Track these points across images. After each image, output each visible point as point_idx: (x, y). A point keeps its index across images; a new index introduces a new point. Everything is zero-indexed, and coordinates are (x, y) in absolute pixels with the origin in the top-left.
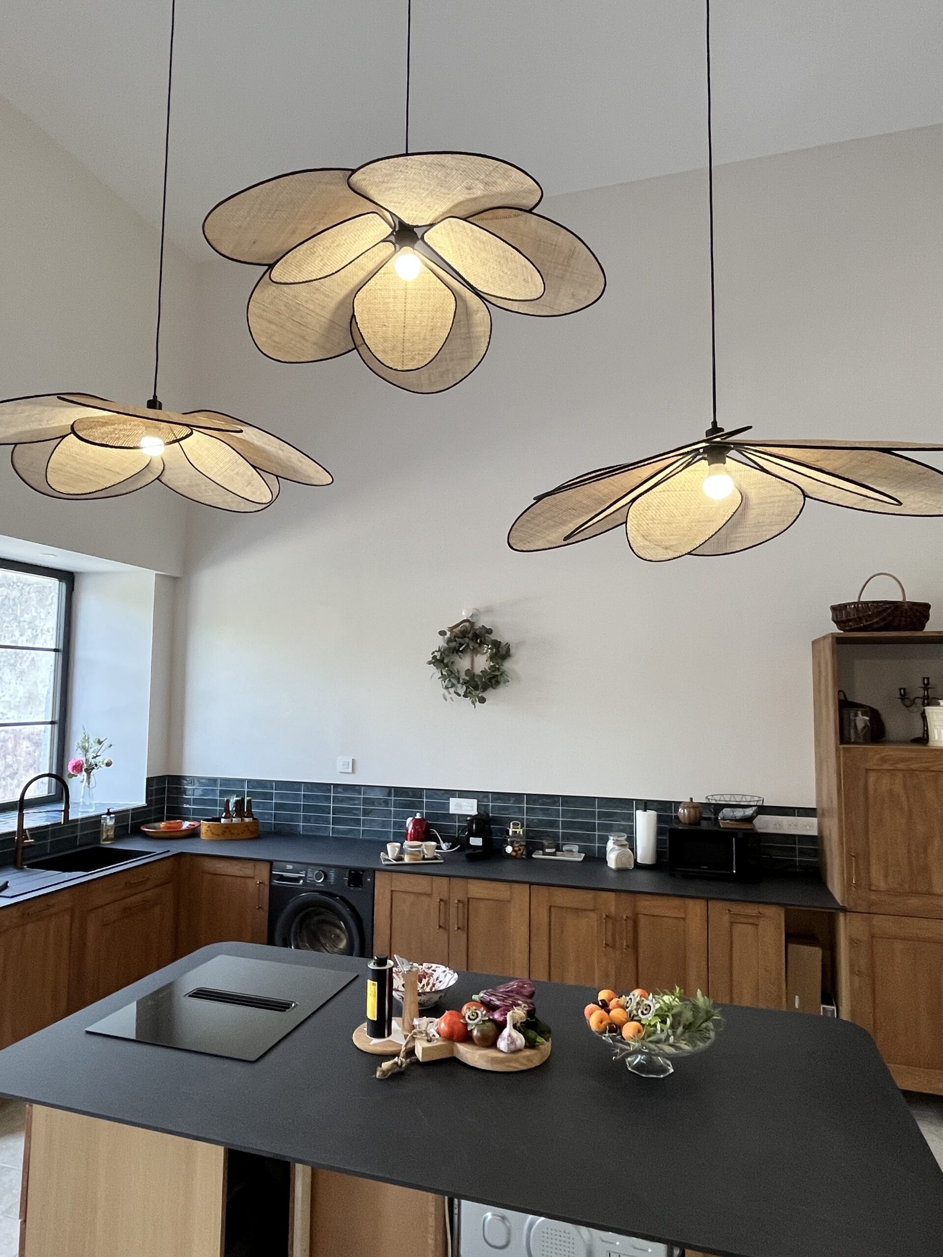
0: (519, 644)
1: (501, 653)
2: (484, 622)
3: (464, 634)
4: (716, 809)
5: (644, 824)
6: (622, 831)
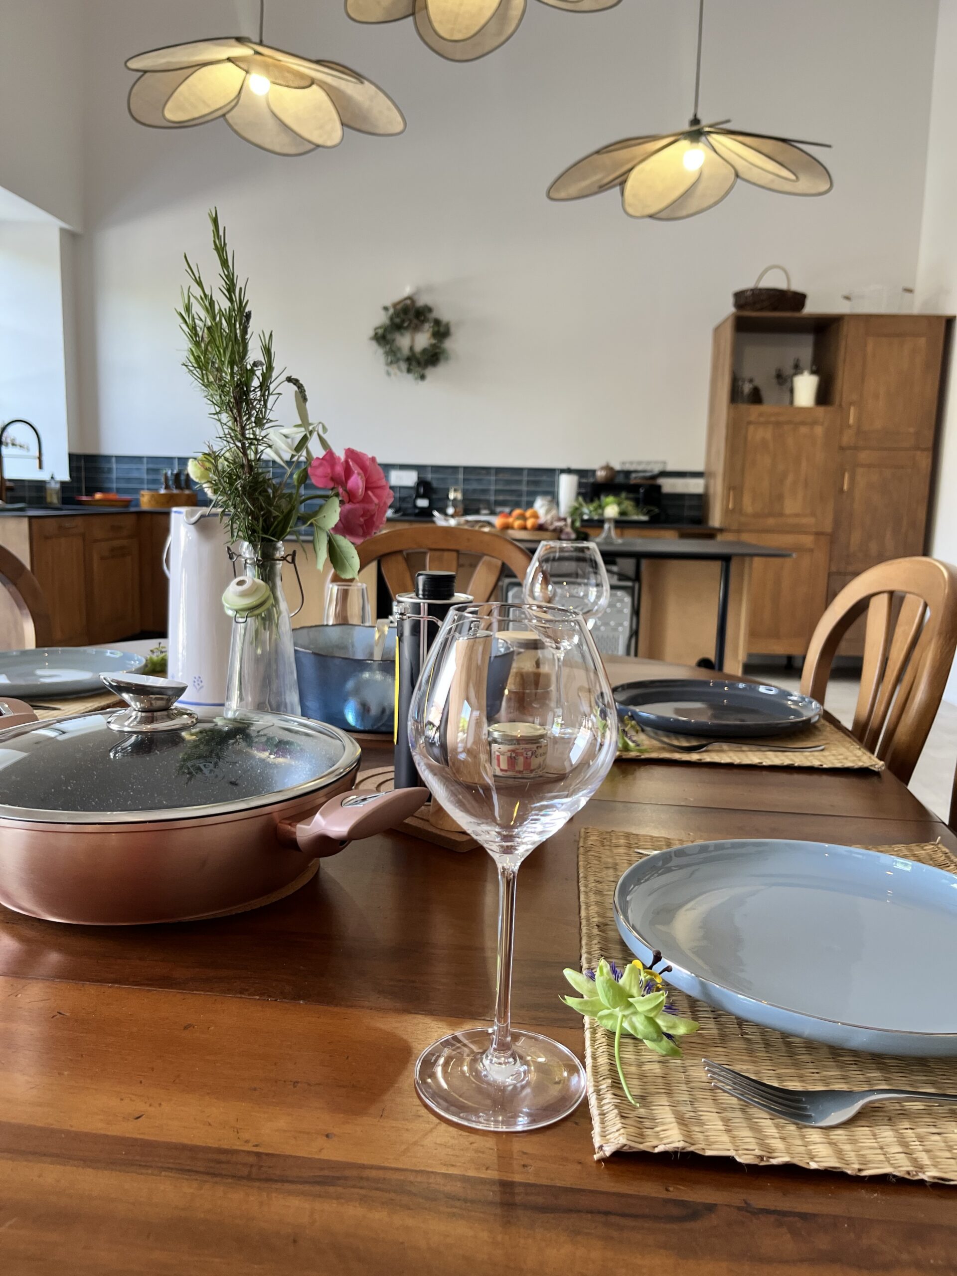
0: (459, 325)
3: (406, 311)
4: (627, 473)
5: (567, 486)
6: (545, 493)
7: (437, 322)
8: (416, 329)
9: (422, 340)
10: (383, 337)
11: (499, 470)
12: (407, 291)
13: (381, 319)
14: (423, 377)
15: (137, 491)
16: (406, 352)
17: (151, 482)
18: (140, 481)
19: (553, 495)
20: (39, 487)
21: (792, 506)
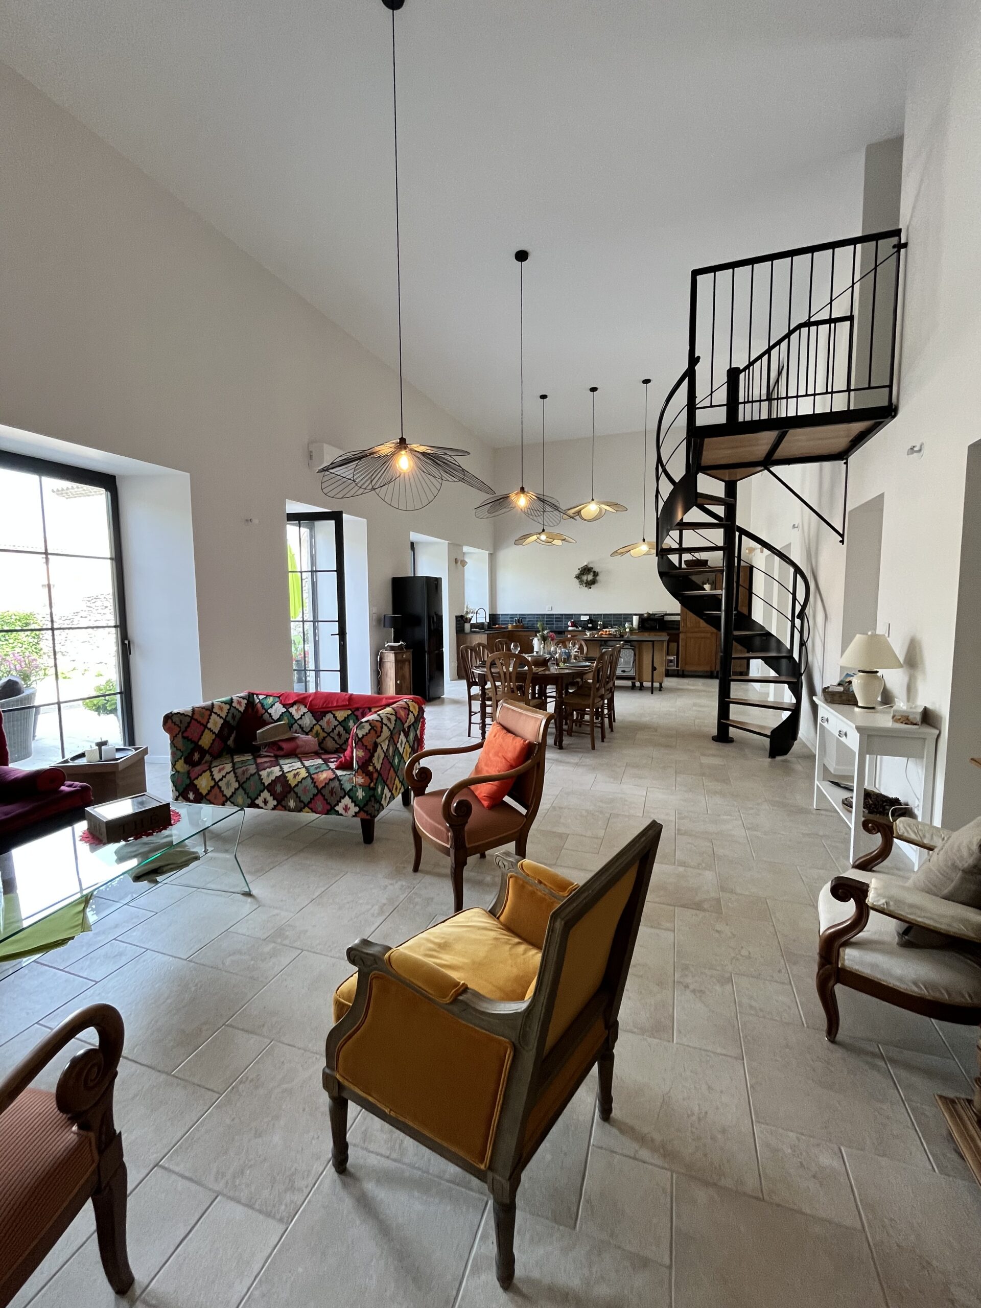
0: (601, 572)
1: (596, 574)
2: (590, 566)
3: (585, 569)
4: (654, 615)
5: (635, 620)
6: (629, 621)
7: (594, 572)
8: (589, 574)
9: (590, 577)
10: (578, 577)
11: (614, 614)
12: (585, 564)
13: (578, 572)
14: (590, 588)
15: (507, 624)
16: (585, 581)
17: (511, 621)
18: (508, 621)
19: (632, 622)
20: (483, 624)
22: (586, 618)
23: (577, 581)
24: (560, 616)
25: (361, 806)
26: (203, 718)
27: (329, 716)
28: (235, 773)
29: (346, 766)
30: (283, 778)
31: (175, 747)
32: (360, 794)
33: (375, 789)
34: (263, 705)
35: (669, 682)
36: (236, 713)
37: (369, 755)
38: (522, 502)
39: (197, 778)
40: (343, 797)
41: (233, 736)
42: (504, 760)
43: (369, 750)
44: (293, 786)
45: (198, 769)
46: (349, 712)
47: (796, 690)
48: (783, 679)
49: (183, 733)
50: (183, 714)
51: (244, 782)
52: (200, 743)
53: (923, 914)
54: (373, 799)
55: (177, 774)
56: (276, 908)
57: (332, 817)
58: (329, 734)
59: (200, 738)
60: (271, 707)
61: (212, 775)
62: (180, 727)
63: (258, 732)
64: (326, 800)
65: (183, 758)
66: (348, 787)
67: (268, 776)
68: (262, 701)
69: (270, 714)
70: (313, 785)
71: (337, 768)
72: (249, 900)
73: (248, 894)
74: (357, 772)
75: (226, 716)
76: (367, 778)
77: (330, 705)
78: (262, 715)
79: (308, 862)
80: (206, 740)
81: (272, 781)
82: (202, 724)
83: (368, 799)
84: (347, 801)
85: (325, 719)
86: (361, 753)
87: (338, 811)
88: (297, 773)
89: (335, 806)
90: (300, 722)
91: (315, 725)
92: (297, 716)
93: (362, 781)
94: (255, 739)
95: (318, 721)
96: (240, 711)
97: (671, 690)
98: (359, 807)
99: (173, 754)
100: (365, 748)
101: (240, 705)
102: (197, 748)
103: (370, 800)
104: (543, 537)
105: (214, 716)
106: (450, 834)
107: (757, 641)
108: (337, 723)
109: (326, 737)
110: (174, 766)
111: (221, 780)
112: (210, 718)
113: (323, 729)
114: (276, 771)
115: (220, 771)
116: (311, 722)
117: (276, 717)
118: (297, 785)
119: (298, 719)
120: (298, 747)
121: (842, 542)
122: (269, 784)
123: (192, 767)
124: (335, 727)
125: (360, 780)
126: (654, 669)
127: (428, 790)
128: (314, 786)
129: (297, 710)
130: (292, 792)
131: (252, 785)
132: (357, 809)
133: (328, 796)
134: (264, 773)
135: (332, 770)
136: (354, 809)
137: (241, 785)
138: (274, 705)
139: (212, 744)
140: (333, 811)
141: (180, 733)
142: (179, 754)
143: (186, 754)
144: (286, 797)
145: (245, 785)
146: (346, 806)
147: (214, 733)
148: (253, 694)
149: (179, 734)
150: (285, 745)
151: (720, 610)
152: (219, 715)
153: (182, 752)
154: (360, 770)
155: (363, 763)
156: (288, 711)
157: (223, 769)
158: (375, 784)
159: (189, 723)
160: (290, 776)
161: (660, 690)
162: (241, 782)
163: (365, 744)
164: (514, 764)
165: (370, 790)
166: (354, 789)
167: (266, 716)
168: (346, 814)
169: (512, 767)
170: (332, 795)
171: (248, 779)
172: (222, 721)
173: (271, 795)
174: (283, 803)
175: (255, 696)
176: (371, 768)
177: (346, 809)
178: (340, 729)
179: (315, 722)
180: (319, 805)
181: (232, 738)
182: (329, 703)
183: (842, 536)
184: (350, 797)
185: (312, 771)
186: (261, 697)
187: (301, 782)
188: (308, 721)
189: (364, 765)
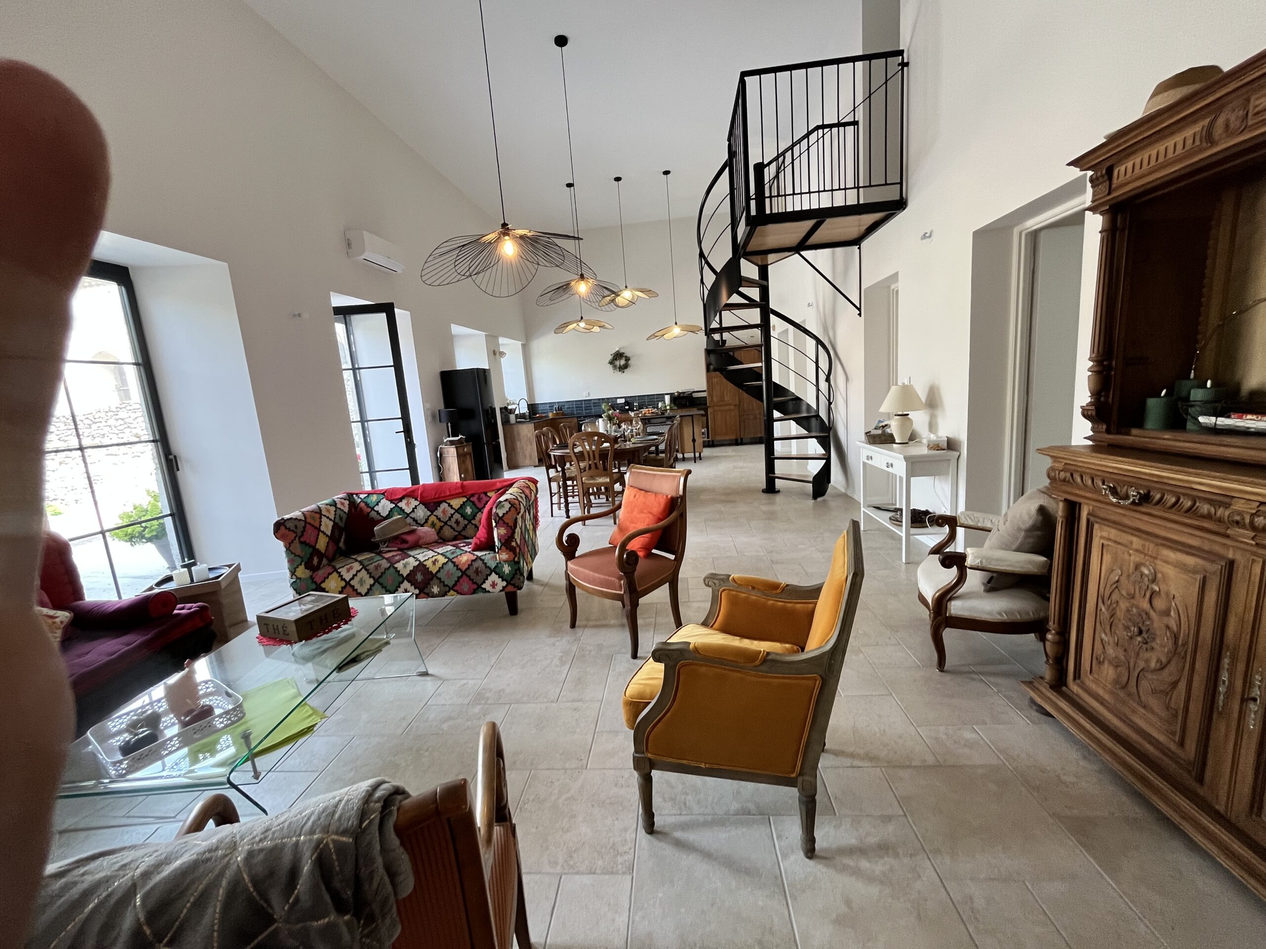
0: (632, 356)
2: (622, 351)
3: (617, 355)
4: (684, 393)
5: (667, 399)
6: (661, 400)
7: (626, 357)
8: (621, 359)
9: (623, 362)
10: (611, 363)
11: (648, 396)
12: (617, 349)
13: (611, 357)
14: (623, 372)
15: (548, 412)
16: (618, 366)
17: (551, 409)
18: (548, 410)
19: (664, 401)
20: (525, 414)
21: (726, 398)
22: (622, 401)
23: (610, 367)
24: (597, 401)
25: (509, 580)
26: (315, 521)
27: (444, 506)
28: (366, 570)
29: (488, 545)
30: (421, 567)
31: (292, 553)
32: (507, 569)
33: (518, 562)
34: (367, 504)
35: (707, 452)
36: (342, 514)
37: (511, 531)
38: (582, 288)
39: (324, 581)
40: (490, 575)
41: (343, 537)
42: (651, 516)
43: (511, 527)
44: (434, 572)
45: (321, 573)
46: (465, 499)
47: (824, 442)
48: (814, 434)
49: (299, 538)
50: (296, 519)
51: (380, 577)
52: (317, 547)
53: (1006, 563)
54: (518, 572)
55: (298, 580)
56: (463, 679)
57: (480, 595)
58: (446, 523)
59: (317, 542)
60: (377, 504)
61: (341, 576)
62: (296, 533)
63: (375, 528)
64: (472, 580)
65: (303, 563)
66: (492, 565)
67: (405, 566)
68: (365, 500)
69: (377, 512)
70: (455, 568)
71: (474, 550)
72: (428, 678)
73: (425, 674)
74: (500, 549)
75: (335, 518)
76: (511, 553)
77: (443, 495)
78: (369, 513)
79: (467, 639)
80: (322, 543)
81: (411, 571)
82: (316, 528)
83: (514, 572)
84: (494, 577)
85: (440, 509)
86: (503, 531)
87: (485, 589)
88: (436, 560)
89: (482, 584)
90: (412, 515)
91: (430, 515)
92: (408, 510)
93: (507, 556)
94: (373, 535)
95: (432, 512)
96: (345, 512)
97: (709, 458)
98: (506, 581)
99: (290, 561)
100: (506, 525)
101: (344, 507)
102: (316, 552)
103: (516, 573)
104: (582, 324)
105: (324, 519)
106: (622, 582)
107: (791, 406)
108: (453, 511)
109: (443, 526)
110: (293, 573)
111: (352, 579)
112: (321, 521)
113: (439, 519)
114: (412, 563)
115: (348, 571)
116: (425, 513)
117: (384, 514)
118: (438, 571)
119: (410, 513)
120: (420, 538)
121: (860, 315)
122: (408, 575)
123: (313, 572)
124: (452, 515)
125: (504, 556)
126: (694, 440)
127: (577, 554)
128: (457, 569)
129: (408, 504)
130: (435, 578)
131: (388, 579)
132: (505, 583)
133: (473, 576)
134: (399, 566)
135: (470, 552)
136: (501, 584)
137: (376, 581)
138: (380, 502)
139: (327, 547)
140: (480, 589)
141: (297, 538)
142: (299, 560)
143: (305, 560)
144: (429, 584)
145: (381, 580)
146: (494, 583)
147: (327, 536)
148: (352, 494)
149: (295, 539)
150: (410, 538)
151: (761, 380)
152: (328, 518)
153: (302, 558)
154: (503, 547)
155: (506, 540)
156: (396, 506)
157: (351, 568)
158: (519, 558)
159: (304, 527)
160: (429, 564)
161: (701, 459)
162: (376, 578)
163: (506, 521)
164: (661, 517)
165: (515, 564)
166: (499, 565)
167: (373, 514)
168: (494, 590)
169: (660, 520)
170: (477, 574)
171: (383, 574)
172: (331, 523)
173: (411, 585)
174: (426, 591)
175: (355, 496)
176: (514, 544)
177: (494, 585)
178: (457, 516)
179: (429, 513)
180: (465, 585)
181: (342, 540)
182: (441, 493)
183: (859, 309)
184: (496, 573)
185: (448, 555)
186: (362, 496)
187: (442, 567)
188: (421, 513)
189: (507, 542)
